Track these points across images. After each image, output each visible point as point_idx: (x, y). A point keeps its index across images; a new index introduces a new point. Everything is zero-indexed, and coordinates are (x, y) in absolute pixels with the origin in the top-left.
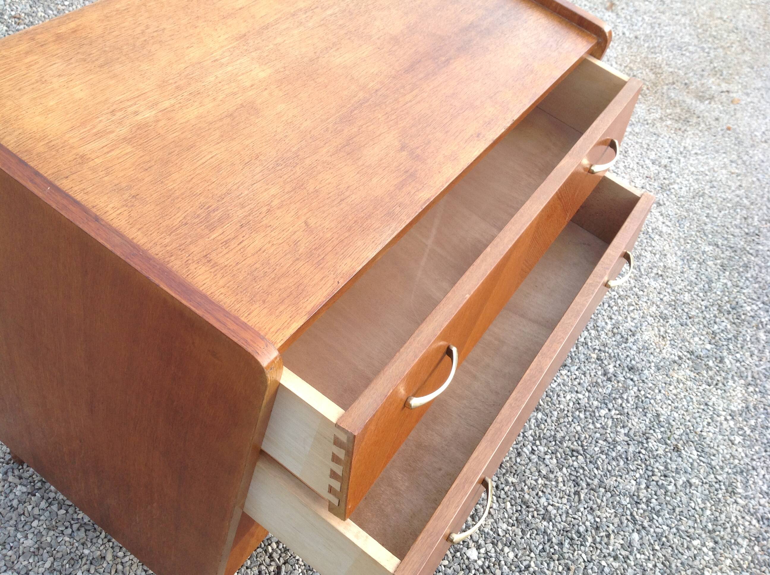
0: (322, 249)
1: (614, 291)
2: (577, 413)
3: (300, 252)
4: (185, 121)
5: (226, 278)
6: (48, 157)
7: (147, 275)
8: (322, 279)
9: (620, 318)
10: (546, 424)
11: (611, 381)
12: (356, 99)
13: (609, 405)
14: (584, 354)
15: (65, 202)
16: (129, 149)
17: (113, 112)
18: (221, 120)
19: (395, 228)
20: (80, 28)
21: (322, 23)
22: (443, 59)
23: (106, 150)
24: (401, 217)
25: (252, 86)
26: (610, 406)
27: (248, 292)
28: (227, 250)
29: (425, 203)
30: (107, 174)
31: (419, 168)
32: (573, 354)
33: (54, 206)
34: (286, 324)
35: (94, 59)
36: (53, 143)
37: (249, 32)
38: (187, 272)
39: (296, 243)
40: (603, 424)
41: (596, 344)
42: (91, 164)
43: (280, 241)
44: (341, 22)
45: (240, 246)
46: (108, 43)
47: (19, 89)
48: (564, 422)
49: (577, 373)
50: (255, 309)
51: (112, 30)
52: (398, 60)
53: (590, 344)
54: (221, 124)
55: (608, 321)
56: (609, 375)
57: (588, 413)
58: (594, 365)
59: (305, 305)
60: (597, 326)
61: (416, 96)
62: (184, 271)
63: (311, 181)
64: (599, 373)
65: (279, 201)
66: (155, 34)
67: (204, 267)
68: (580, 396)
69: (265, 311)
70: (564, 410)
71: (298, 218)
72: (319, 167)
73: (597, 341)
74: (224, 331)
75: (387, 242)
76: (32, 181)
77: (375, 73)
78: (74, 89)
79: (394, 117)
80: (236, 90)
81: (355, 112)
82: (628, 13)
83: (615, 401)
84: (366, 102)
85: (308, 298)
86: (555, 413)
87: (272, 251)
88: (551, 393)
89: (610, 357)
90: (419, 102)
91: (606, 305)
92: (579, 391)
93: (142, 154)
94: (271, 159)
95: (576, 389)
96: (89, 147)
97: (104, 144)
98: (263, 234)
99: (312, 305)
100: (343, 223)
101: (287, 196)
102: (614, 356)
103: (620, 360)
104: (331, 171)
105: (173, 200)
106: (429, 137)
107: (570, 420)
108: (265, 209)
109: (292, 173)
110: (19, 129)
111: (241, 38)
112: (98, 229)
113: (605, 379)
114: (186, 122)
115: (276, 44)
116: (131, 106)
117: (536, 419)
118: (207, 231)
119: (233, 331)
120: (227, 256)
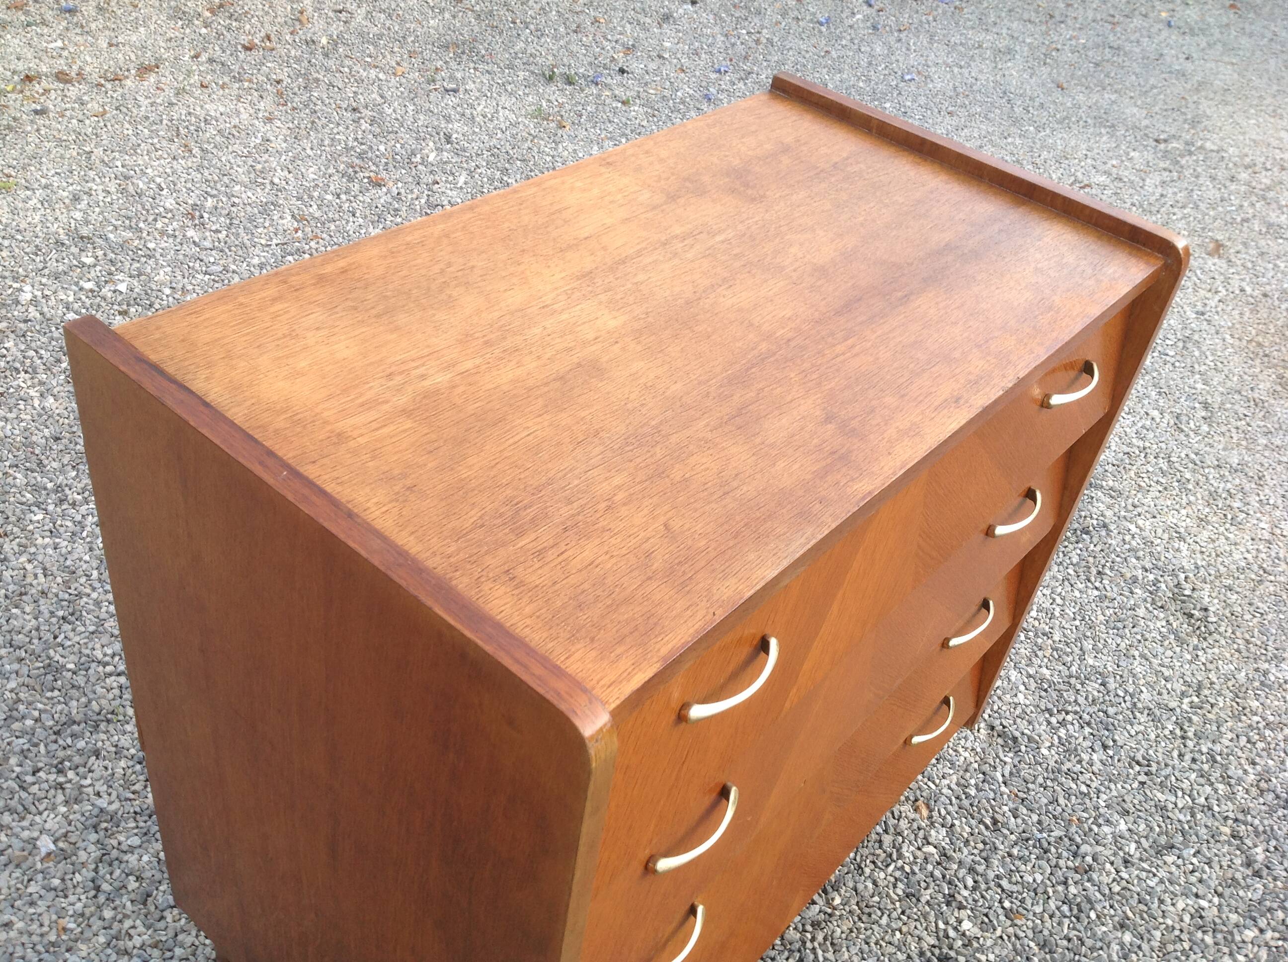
0: (690, 564)
1: (1256, 714)
2: (1199, 934)
3: (654, 567)
4: (493, 386)
5: (535, 604)
6: (290, 434)
7: (416, 593)
8: (688, 608)
9: (1271, 762)
10: (1141, 954)
11: (1261, 877)
12: (755, 352)
13: (1259, 921)
14: (1206, 826)
15: (306, 492)
16: (408, 424)
17: (390, 376)
18: (547, 384)
19: (813, 535)
20: (354, 266)
21: (707, 252)
22: (900, 294)
23: (374, 425)
24: (823, 518)
25: (596, 339)
26: (1262, 923)
27: (568, 625)
28: (540, 564)
29: (863, 498)
30: (373, 458)
31: (855, 447)
32: (1186, 827)
33: (290, 497)
34: (625, 674)
35: (369, 307)
36: (298, 417)
37: (596, 268)
38: (477, 593)
39: (649, 555)
40: (1251, 956)
41: (1229, 808)
42: (352, 444)
43: (624, 551)
44: (737, 251)
45: (560, 559)
46: (390, 287)
47: (258, 347)
48: (1175, 951)
49: (1195, 860)
50: (578, 650)
51: (399, 269)
52: (825, 299)
53: (1216, 808)
54: (546, 389)
55: (1249, 769)
56: (1257, 866)
57: (1220, 936)
58: (1226, 847)
59: (658, 646)
60: (1229, 777)
61: (853, 346)
62: (473, 593)
63: (677, 466)
64: (1238, 861)
65: (627, 494)
66: (460, 273)
67: (503, 588)
68: (1204, 903)
69: (594, 654)
70: (1173, 928)
71: (653, 518)
72: (691, 447)
73: (1229, 803)
74: (525, 677)
75: (798, 555)
76: (261, 463)
77: (787, 316)
78: (336, 346)
79: (814, 376)
80: (573, 344)
81: (753, 370)
82: (1248, 257)
83: (1272, 914)
84: (771, 357)
85: (663, 636)
86: (1157, 934)
87: (609, 565)
88: (1148, 897)
89: (1257, 834)
90: (857, 355)
91: (1243, 740)
92: (1200, 893)
93: (426, 431)
94: (617, 437)
95: (1195, 890)
96: (351, 421)
97: (373, 419)
98: (597, 541)
99: (670, 646)
100: (726, 527)
101: (638, 488)
102: (1265, 832)
103: (1277, 840)
104: (711, 452)
105: (466, 493)
106: (874, 403)
107: (1187, 948)
108: (603, 505)
109: (649, 454)
110: (252, 397)
111: (584, 276)
112: (350, 529)
113: (1249, 872)
114: (495, 388)
115: (636, 283)
116: (417, 367)
117: (1122, 944)
118: (512, 537)
119: (539, 678)
120: (540, 572)
